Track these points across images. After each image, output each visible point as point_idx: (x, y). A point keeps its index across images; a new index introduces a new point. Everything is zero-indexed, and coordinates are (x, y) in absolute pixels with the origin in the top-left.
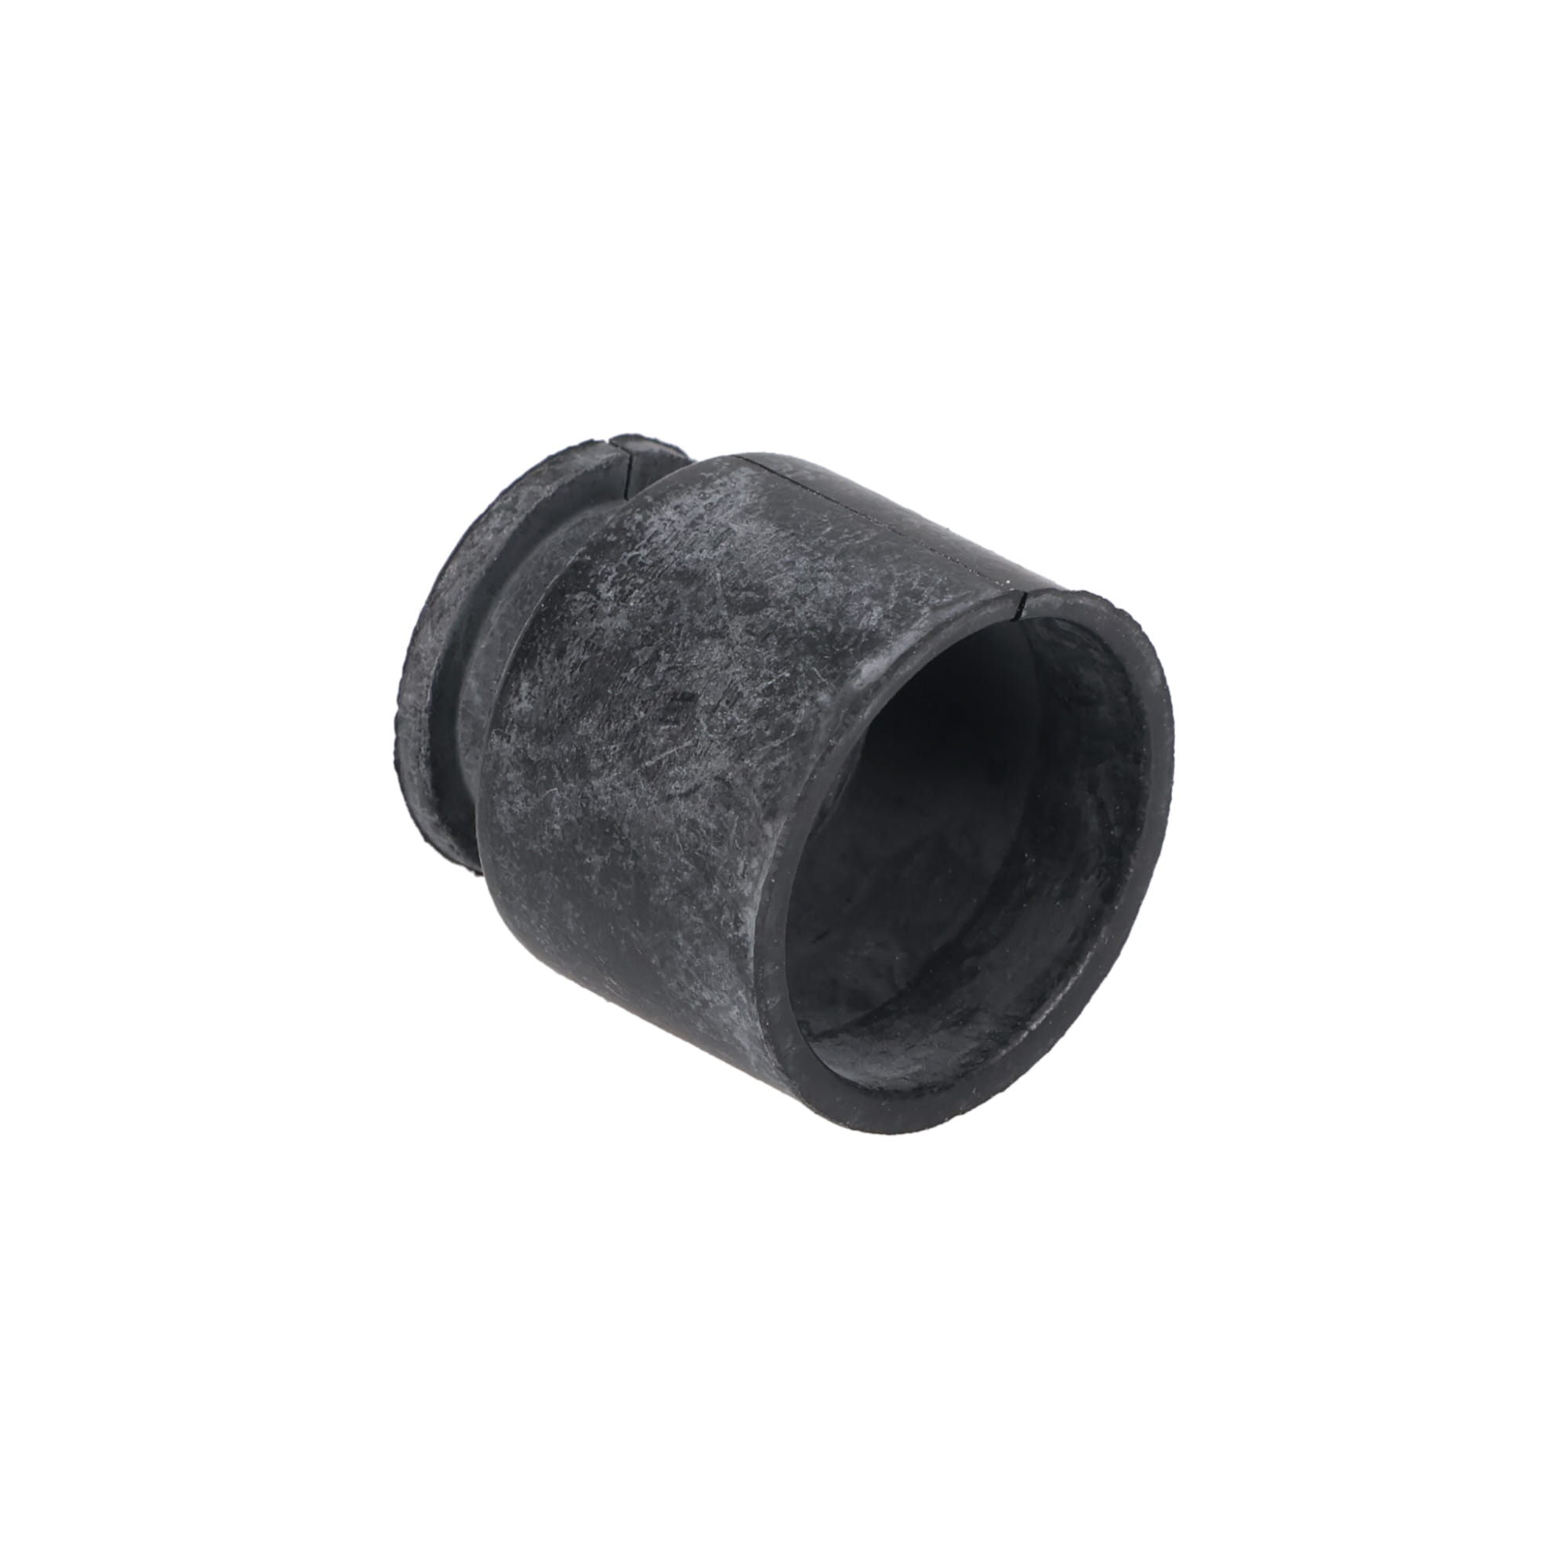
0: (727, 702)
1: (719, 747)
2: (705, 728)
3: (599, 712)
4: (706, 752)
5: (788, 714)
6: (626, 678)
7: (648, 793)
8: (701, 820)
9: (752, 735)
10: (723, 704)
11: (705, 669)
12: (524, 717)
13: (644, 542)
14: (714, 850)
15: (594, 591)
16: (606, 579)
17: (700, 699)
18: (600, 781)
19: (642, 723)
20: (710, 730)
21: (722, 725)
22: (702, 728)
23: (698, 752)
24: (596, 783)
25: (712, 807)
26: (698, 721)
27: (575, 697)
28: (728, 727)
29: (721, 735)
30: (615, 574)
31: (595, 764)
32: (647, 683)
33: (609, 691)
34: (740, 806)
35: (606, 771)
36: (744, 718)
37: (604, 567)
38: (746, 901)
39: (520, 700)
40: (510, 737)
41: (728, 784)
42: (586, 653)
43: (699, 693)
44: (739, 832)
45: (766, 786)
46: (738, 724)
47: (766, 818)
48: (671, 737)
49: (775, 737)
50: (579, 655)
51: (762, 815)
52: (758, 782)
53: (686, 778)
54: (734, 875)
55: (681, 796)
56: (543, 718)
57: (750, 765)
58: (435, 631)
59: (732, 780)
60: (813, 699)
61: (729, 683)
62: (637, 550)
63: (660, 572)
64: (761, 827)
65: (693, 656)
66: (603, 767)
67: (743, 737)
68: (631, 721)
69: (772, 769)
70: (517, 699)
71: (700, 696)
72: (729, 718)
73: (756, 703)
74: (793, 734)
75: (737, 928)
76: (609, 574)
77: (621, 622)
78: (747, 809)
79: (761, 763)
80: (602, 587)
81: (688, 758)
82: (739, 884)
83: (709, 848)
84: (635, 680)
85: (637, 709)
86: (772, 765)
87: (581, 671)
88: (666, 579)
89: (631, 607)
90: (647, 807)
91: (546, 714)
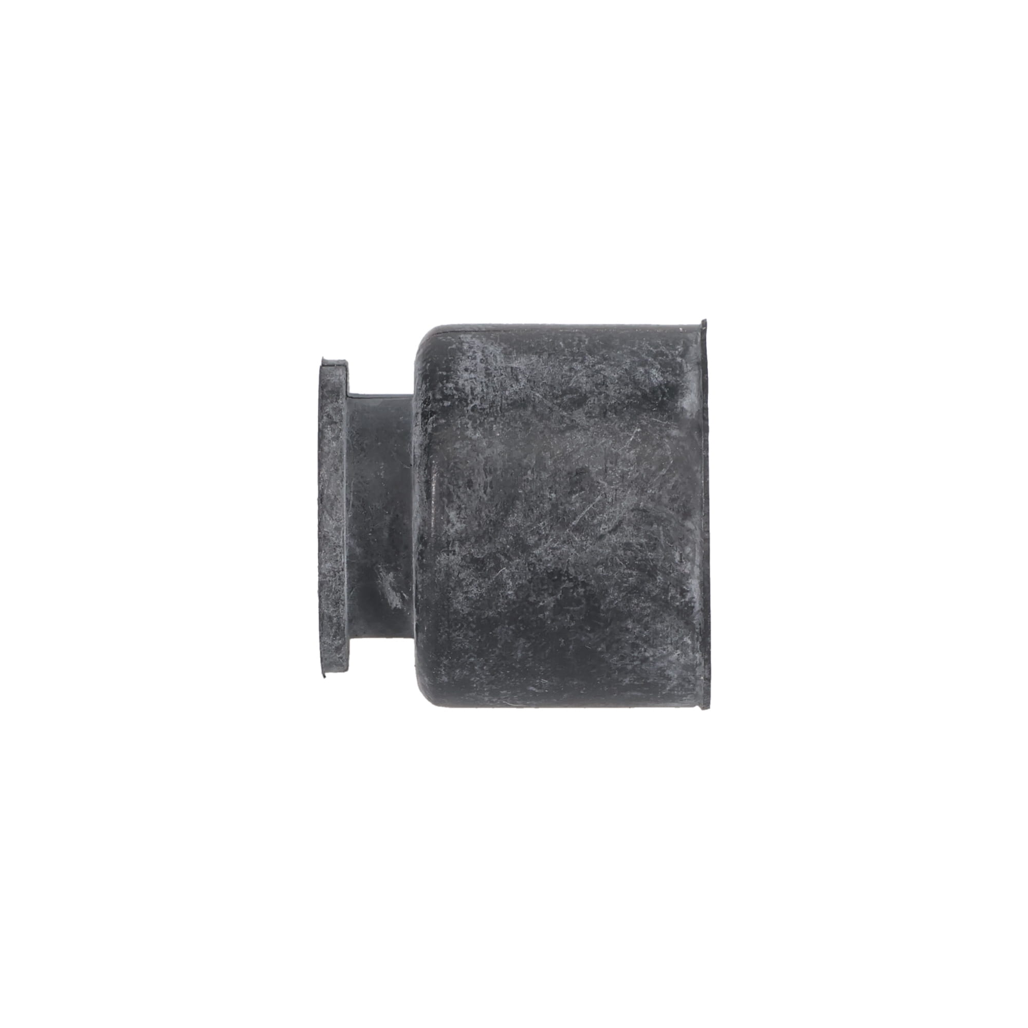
0: (611, 463)
1: (623, 491)
2: (606, 484)
3: (520, 507)
4: (616, 498)
5: (659, 452)
6: (528, 479)
7: (582, 541)
8: (633, 541)
9: (643, 475)
10: (609, 465)
11: (581, 450)
12: (461, 534)
13: (470, 397)
14: (650, 555)
15: (465, 438)
16: (467, 427)
17: (590, 469)
18: (540, 549)
19: (557, 500)
20: (610, 483)
21: (617, 477)
22: (603, 485)
23: (610, 500)
24: (536, 552)
25: (638, 529)
26: (598, 482)
27: (497, 505)
28: (623, 477)
29: (620, 484)
30: (470, 423)
31: (532, 540)
32: (545, 476)
33: (520, 491)
34: (659, 520)
35: (543, 541)
36: (630, 467)
37: (459, 422)
38: (686, 576)
39: (453, 525)
40: (454, 551)
41: (644, 511)
42: (488, 476)
43: (587, 465)
44: (667, 535)
45: (673, 500)
46: (628, 472)
47: (684, 519)
48: (583, 499)
49: (661, 468)
50: (483, 479)
51: (680, 518)
52: (665, 500)
53: (609, 520)
54: (672, 564)
55: (610, 532)
56: (477, 528)
57: (653, 492)
58: (333, 516)
59: (644, 506)
60: (668, 436)
61: (603, 451)
62: (471, 403)
63: (499, 409)
64: (683, 526)
65: (566, 446)
66: (540, 539)
67: (637, 478)
68: (548, 502)
69: (671, 488)
70: (450, 525)
71: (589, 467)
72: (619, 471)
73: (631, 455)
74: (672, 462)
75: (684, 597)
76: (467, 424)
77: (500, 448)
78: (666, 519)
79: (660, 488)
80: (469, 433)
81: (604, 507)
82: (679, 568)
83: (646, 555)
84: (535, 477)
85: (548, 493)
86: (669, 486)
87: (492, 488)
88: (507, 411)
89: (498, 436)
90: (585, 550)
91: (479, 525)
